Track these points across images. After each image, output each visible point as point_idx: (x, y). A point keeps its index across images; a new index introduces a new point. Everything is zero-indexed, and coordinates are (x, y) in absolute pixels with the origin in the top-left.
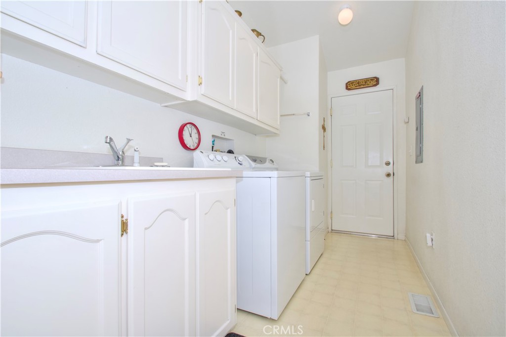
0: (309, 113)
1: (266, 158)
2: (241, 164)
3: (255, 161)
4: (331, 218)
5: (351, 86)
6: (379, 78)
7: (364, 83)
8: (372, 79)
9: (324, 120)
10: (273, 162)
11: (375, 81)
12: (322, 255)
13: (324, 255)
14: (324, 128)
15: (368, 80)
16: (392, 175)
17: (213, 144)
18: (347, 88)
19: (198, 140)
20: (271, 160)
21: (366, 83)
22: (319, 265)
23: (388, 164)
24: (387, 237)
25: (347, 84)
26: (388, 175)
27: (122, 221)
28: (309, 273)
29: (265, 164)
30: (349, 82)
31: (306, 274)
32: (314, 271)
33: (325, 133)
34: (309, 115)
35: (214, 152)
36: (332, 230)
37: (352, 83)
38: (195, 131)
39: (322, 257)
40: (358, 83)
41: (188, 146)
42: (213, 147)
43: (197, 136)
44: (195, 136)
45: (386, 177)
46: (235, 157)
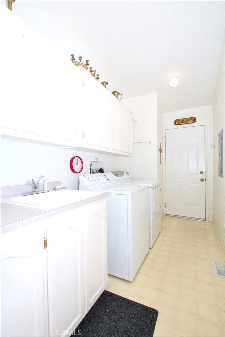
0: (151, 142)
1: (124, 171)
2: (108, 180)
3: (117, 175)
4: (166, 207)
5: (178, 122)
6: (195, 118)
7: (186, 121)
8: (191, 119)
9: (161, 145)
10: (128, 174)
11: (193, 120)
12: (160, 233)
13: (162, 234)
14: (161, 150)
15: (189, 119)
16: (204, 180)
17: (91, 167)
18: (175, 124)
19: (81, 166)
20: (127, 173)
21: (187, 121)
22: (158, 241)
23: (202, 173)
24: (202, 219)
25: (175, 121)
26: (202, 180)
27: (44, 241)
28: (152, 247)
29: (123, 176)
30: (176, 120)
31: (150, 248)
32: (154, 246)
33: (161, 153)
34: (151, 143)
35: (91, 174)
36: (166, 214)
37: (178, 121)
38: (80, 160)
39: (160, 235)
40: (182, 121)
41: (76, 171)
42: (90, 168)
43: (81, 164)
44: (80, 164)
45: (201, 181)
46: (105, 175)
